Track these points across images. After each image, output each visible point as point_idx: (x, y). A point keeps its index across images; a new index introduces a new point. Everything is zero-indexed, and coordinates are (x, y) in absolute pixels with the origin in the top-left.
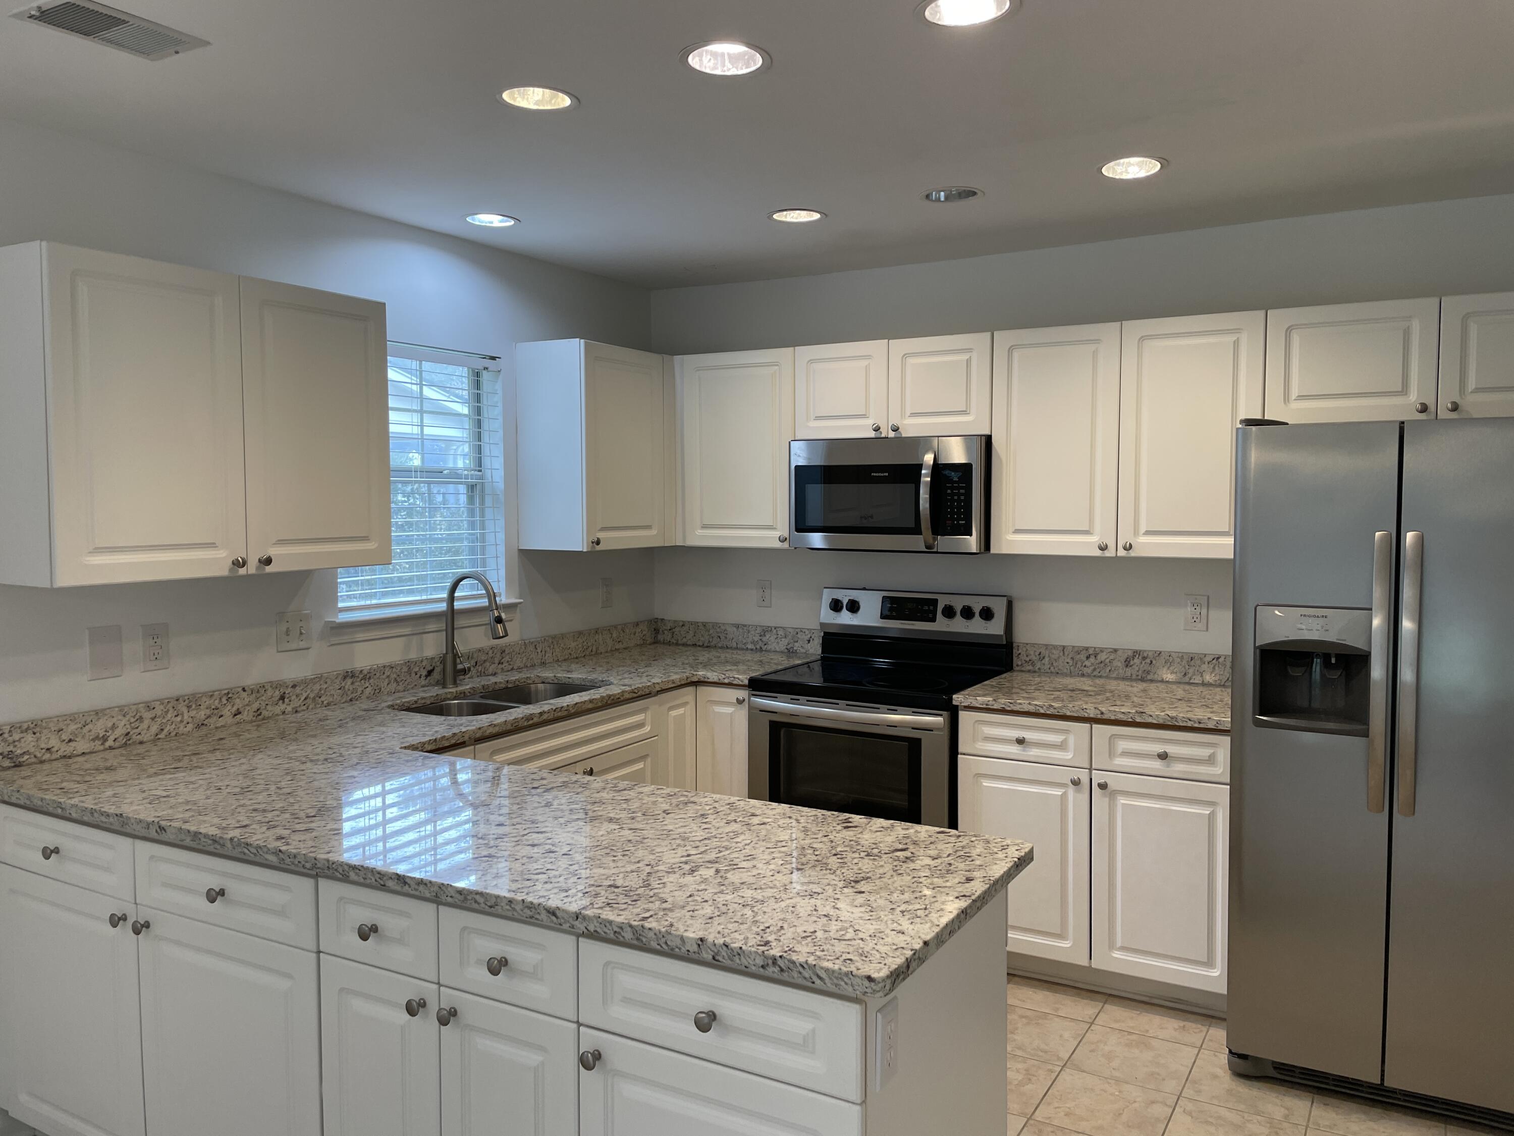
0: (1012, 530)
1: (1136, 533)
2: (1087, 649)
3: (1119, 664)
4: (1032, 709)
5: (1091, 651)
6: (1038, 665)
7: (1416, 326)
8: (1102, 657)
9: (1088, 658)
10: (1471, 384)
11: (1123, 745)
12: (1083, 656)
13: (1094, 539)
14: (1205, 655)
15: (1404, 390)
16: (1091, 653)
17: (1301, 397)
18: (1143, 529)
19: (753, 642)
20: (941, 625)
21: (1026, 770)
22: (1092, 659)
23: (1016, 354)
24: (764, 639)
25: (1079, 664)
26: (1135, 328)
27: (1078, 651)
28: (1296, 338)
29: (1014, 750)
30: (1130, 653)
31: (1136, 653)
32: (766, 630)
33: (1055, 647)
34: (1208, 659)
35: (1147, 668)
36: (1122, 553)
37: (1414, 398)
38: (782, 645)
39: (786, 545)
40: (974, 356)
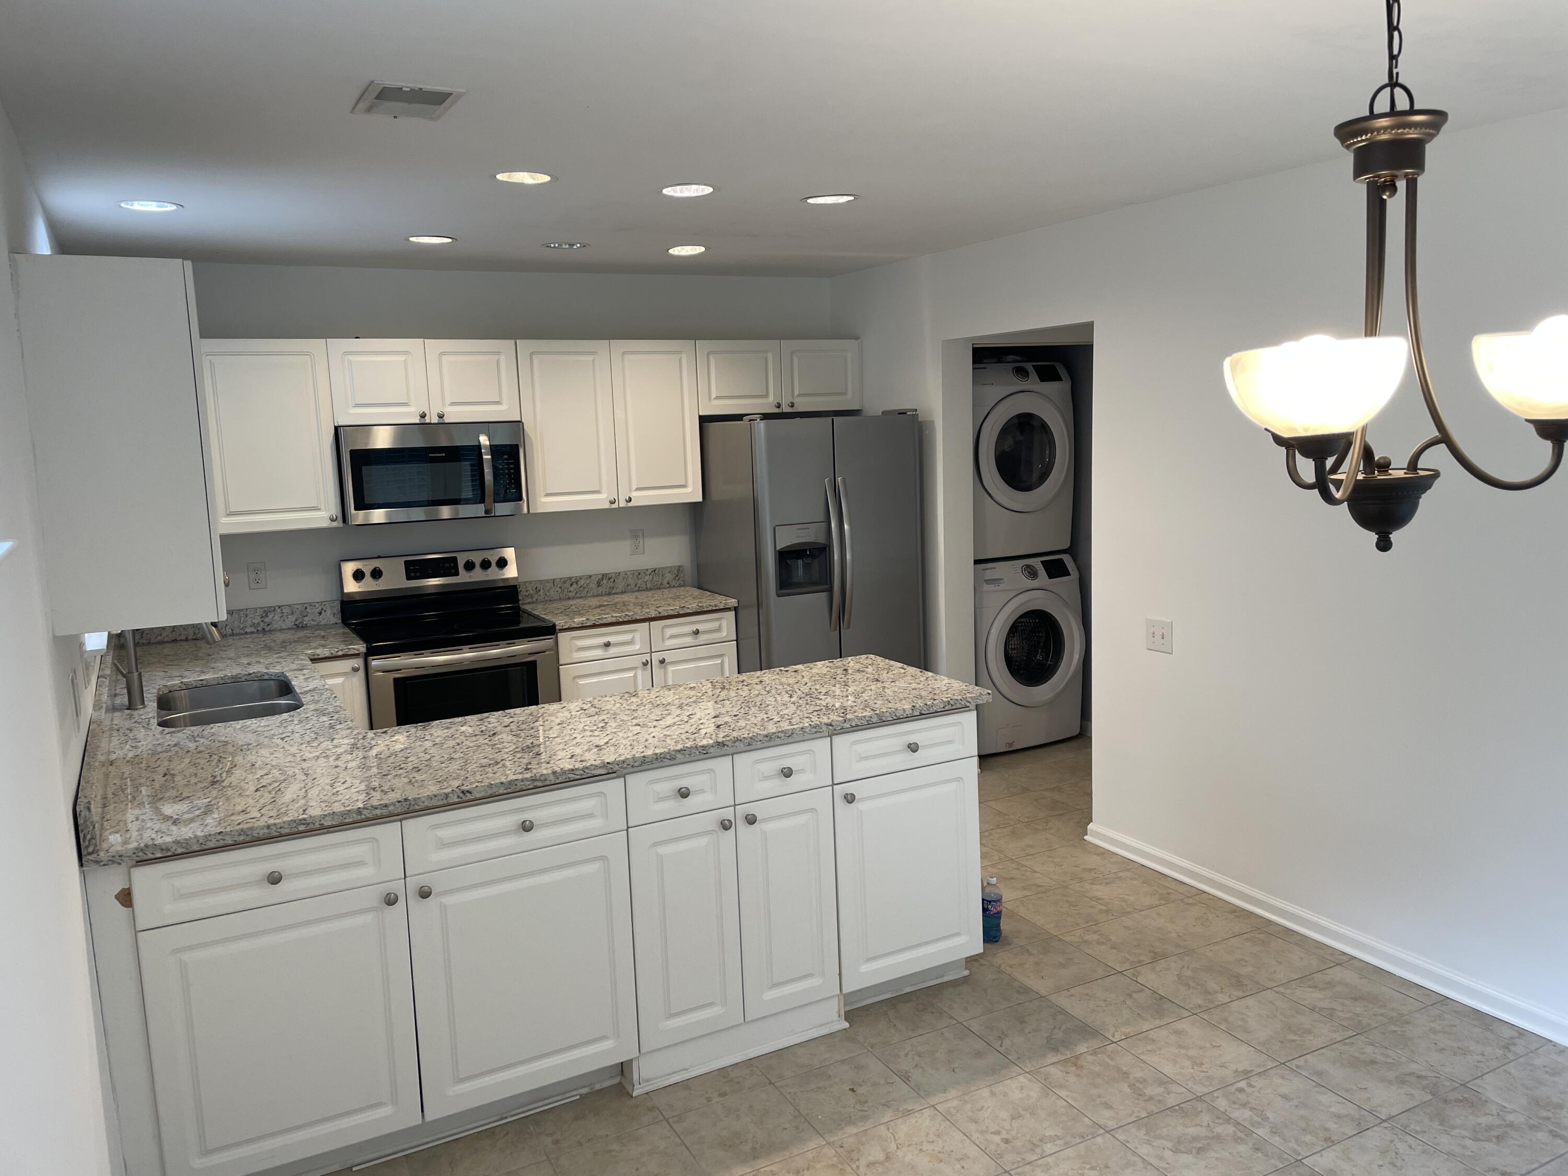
0: (543, 494)
1: (630, 491)
2: (570, 578)
3: (593, 586)
4: (614, 620)
5: (573, 580)
6: (536, 597)
7: (770, 356)
8: (582, 582)
9: (571, 585)
10: (796, 393)
11: (669, 632)
12: (568, 585)
13: (603, 496)
14: (647, 570)
15: (766, 396)
16: (573, 581)
17: (717, 398)
18: (634, 488)
19: (253, 625)
20: (464, 577)
21: (609, 664)
22: (575, 586)
23: (534, 357)
24: (267, 620)
25: (566, 590)
26: (620, 346)
27: (564, 581)
28: (712, 360)
29: (599, 653)
30: (600, 577)
31: (604, 575)
32: (267, 611)
33: (547, 581)
34: (649, 572)
35: (611, 585)
36: (623, 504)
37: (771, 398)
38: (290, 621)
39: (335, 524)
40: (503, 358)
